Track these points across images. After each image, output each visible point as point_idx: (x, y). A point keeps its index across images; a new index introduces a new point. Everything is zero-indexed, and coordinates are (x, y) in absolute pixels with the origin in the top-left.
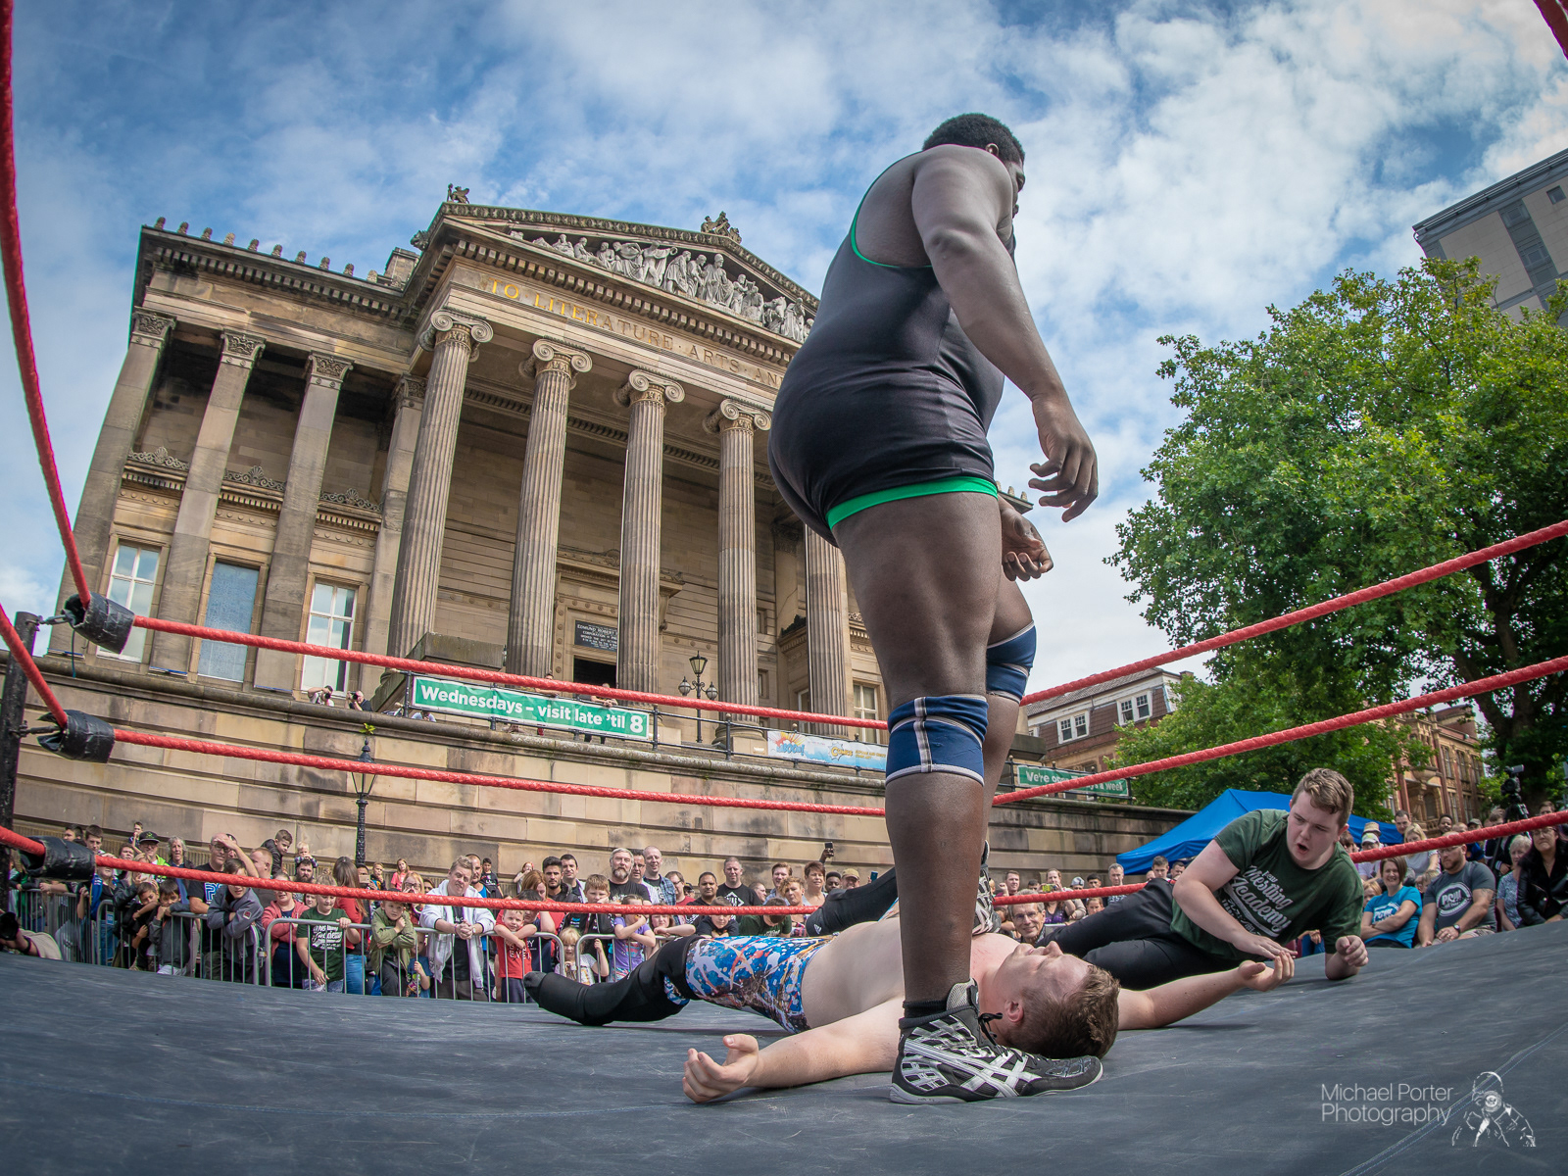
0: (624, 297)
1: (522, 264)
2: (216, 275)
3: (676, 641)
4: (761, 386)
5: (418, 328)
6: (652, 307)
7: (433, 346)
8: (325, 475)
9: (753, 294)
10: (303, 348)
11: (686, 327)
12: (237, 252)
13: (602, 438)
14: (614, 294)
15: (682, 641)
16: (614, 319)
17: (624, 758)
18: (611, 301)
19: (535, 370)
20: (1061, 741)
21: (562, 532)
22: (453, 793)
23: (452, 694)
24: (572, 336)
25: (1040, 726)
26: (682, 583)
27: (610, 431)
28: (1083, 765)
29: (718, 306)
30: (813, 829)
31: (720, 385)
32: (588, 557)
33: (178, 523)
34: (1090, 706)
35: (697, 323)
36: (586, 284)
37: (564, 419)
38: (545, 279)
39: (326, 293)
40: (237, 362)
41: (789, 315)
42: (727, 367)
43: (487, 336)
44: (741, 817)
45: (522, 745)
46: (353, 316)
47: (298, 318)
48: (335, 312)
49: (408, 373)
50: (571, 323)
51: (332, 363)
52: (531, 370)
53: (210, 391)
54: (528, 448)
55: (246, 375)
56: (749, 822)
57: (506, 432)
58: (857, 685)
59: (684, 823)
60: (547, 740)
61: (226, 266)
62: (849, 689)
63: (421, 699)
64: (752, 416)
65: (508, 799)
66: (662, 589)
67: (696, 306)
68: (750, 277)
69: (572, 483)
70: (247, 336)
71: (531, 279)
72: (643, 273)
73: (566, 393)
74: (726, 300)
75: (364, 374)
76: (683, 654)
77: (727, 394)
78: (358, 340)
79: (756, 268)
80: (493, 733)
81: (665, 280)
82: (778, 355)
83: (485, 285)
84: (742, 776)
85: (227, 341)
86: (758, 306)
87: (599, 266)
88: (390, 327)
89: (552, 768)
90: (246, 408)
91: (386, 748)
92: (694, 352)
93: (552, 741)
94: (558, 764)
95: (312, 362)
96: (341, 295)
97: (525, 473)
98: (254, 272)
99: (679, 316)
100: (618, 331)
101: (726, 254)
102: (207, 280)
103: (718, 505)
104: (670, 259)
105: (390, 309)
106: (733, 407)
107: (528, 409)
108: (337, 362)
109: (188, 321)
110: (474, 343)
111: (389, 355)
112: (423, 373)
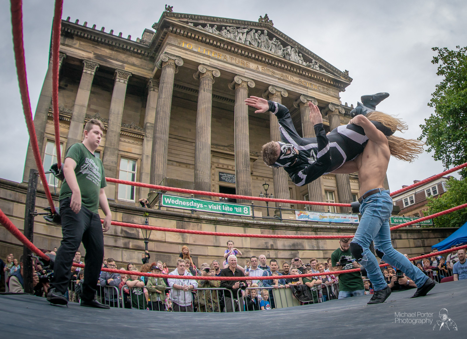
0: (231, 48)
1: (193, 36)
2: (81, 38)
3: (257, 178)
4: (283, 80)
5: (155, 60)
6: (241, 51)
7: (161, 67)
8: (123, 117)
9: (279, 45)
10: (113, 67)
11: (254, 59)
12: (88, 29)
13: (225, 102)
14: (228, 47)
15: (259, 178)
16: (228, 56)
17: (242, 223)
18: (226, 49)
19: (199, 76)
20: (405, 206)
21: (212, 138)
22: (179, 238)
23: (176, 201)
24: (212, 63)
25: (396, 201)
26: (258, 156)
27: (228, 99)
28: (414, 215)
29: (266, 50)
30: (315, 246)
31: (268, 80)
32: (222, 148)
33: (69, 134)
34: (415, 192)
35: (258, 57)
36: (217, 43)
37: (211, 95)
38: (202, 41)
39: (121, 46)
40: (89, 72)
41: (293, 52)
42: (270, 73)
43: (181, 63)
44: (288, 243)
45: (204, 219)
46: (131, 55)
47: (111, 56)
48: (125, 53)
49: (152, 78)
50: (212, 58)
51: (124, 74)
52: (197, 76)
53: (79, 83)
54: (198, 106)
55: (93, 77)
56: (291, 245)
57: (189, 100)
58: (326, 191)
59: (267, 247)
60: (213, 217)
61: (84, 34)
62: (323, 193)
63: (165, 203)
64: (281, 92)
65: (200, 240)
66: (251, 159)
67: (258, 51)
68: (277, 39)
69: (215, 119)
70: (92, 62)
71: (197, 41)
72: (238, 38)
73: (211, 85)
74: (269, 48)
75: (136, 78)
76: (260, 183)
77: (271, 84)
78: (134, 65)
79: (279, 35)
80: (193, 215)
81: (246, 41)
82: (289, 68)
83: (180, 44)
84: (287, 228)
85: (85, 64)
86: (281, 49)
87: (222, 36)
88: (145, 60)
89: (216, 228)
90: (93, 90)
91: (153, 222)
92: (258, 68)
93: (215, 218)
94: (218, 226)
95: (116, 73)
96: (127, 47)
97: (197, 116)
98: (95, 37)
99: (252, 54)
100: (229, 61)
101: (268, 30)
102: (77, 39)
103: (269, 126)
104: (248, 32)
105: (145, 52)
106: (273, 88)
107: (197, 92)
108: (126, 73)
109: (71, 55)
110: (176, 66)
111: (145, 71)
112: (158, 76)
